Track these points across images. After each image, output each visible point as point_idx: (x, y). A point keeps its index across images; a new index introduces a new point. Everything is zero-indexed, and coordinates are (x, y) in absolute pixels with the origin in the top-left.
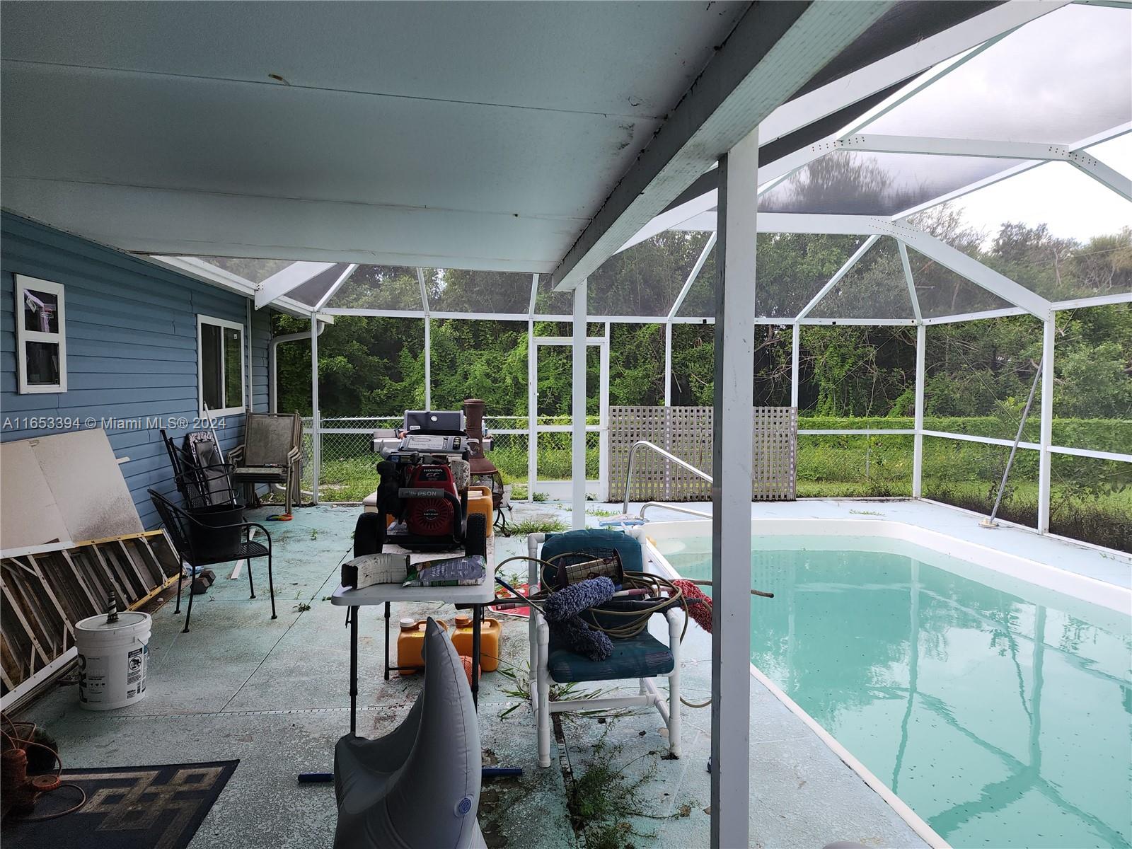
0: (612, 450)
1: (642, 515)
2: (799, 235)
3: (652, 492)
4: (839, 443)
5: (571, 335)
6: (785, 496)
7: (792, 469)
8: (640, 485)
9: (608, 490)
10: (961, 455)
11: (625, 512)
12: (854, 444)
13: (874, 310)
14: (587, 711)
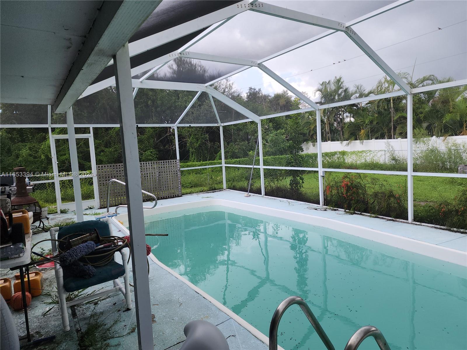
0: (100, 185)
1: (116, 212)
2: (176, 91)
3: (121, 201)
4: (197, 172)
5: (67, 134)
6: (178, 195)
7: (179, 184)
8: (115, 199)
9: (99, 204)
10: (239, 172)
11: (108, 211)
12: (204, 172)
13: (206, 120)
14: (88, 301)
